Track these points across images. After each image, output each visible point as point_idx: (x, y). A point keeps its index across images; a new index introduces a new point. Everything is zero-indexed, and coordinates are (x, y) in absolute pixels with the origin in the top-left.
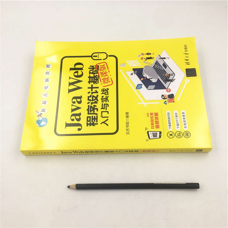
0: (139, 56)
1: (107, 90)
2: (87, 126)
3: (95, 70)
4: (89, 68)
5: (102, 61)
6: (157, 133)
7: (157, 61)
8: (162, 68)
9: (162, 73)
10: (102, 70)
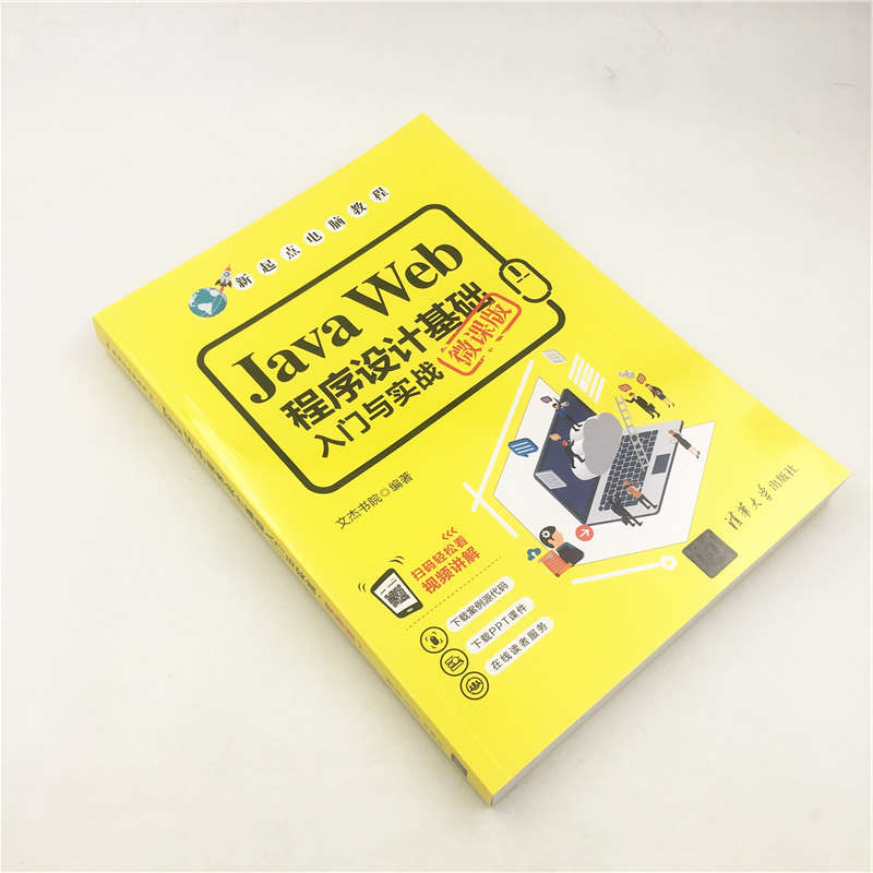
0: (626, 374)
1: (434, 376)
2: (283, 409)
3: (471, 303)
4: (463, 286)
5: (518, 299)
6: (408, 597)
7: (656, 432)
8: (645, 462)
9: (630, 475)
10: (490, 318)
